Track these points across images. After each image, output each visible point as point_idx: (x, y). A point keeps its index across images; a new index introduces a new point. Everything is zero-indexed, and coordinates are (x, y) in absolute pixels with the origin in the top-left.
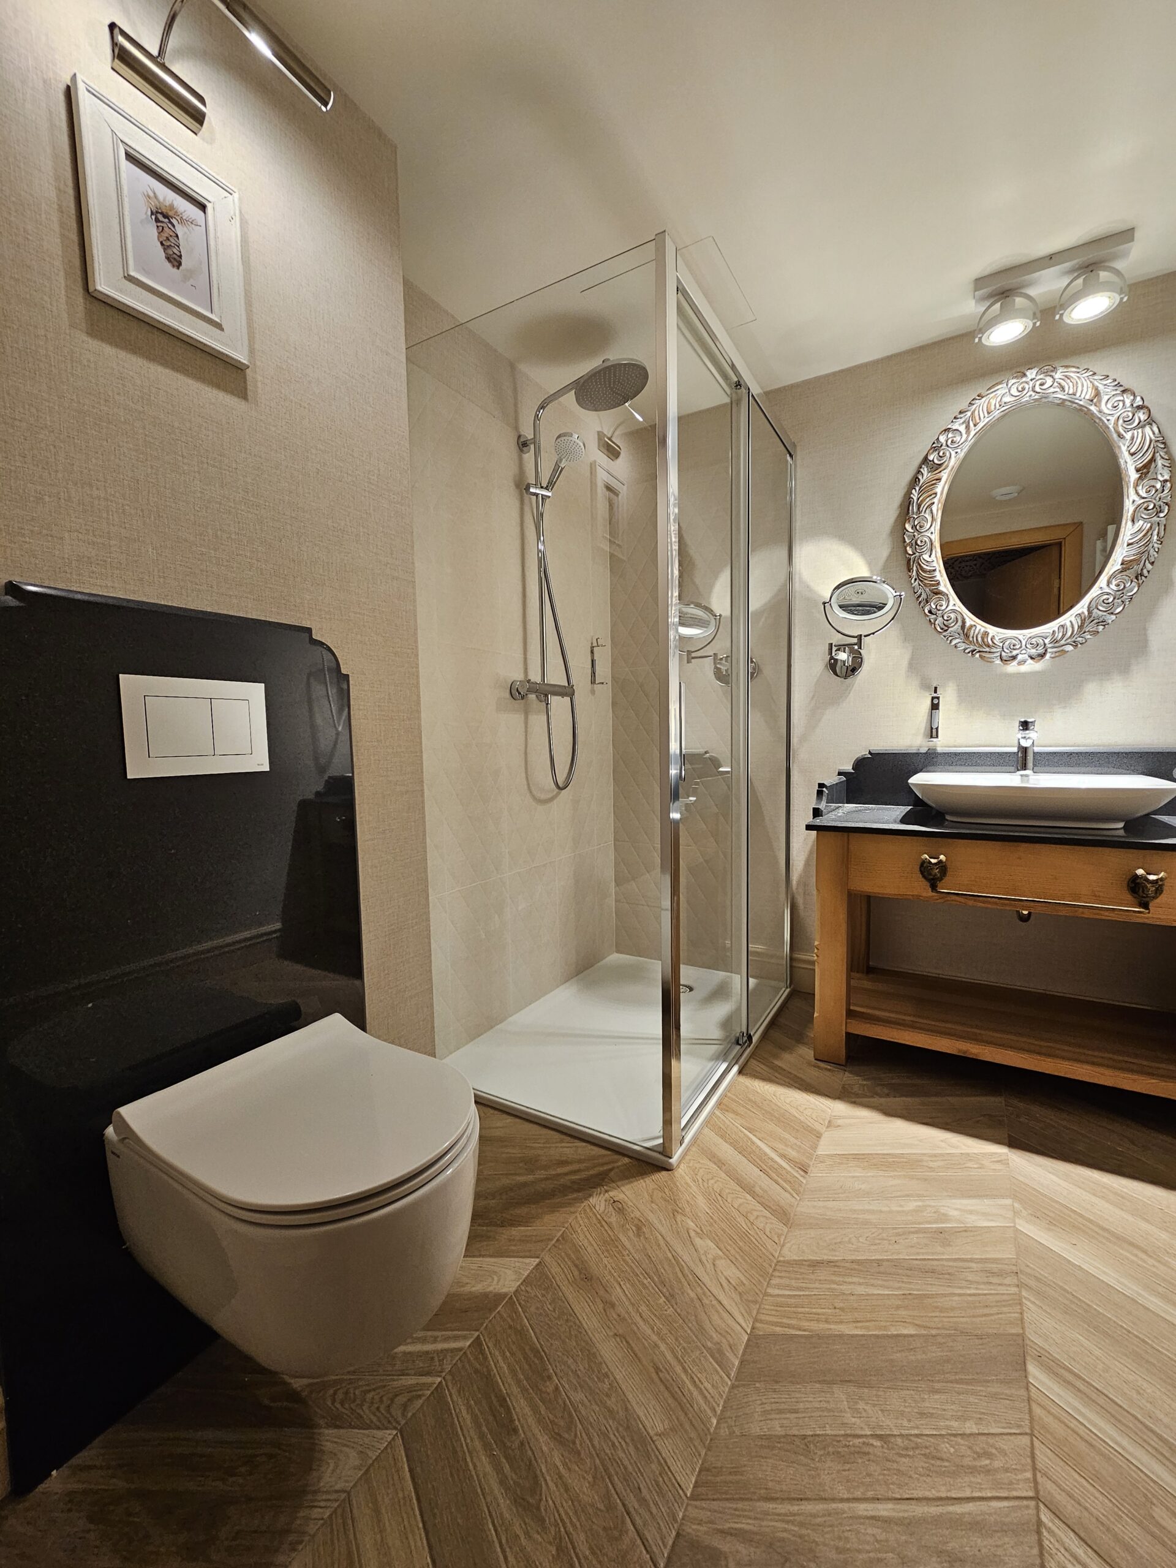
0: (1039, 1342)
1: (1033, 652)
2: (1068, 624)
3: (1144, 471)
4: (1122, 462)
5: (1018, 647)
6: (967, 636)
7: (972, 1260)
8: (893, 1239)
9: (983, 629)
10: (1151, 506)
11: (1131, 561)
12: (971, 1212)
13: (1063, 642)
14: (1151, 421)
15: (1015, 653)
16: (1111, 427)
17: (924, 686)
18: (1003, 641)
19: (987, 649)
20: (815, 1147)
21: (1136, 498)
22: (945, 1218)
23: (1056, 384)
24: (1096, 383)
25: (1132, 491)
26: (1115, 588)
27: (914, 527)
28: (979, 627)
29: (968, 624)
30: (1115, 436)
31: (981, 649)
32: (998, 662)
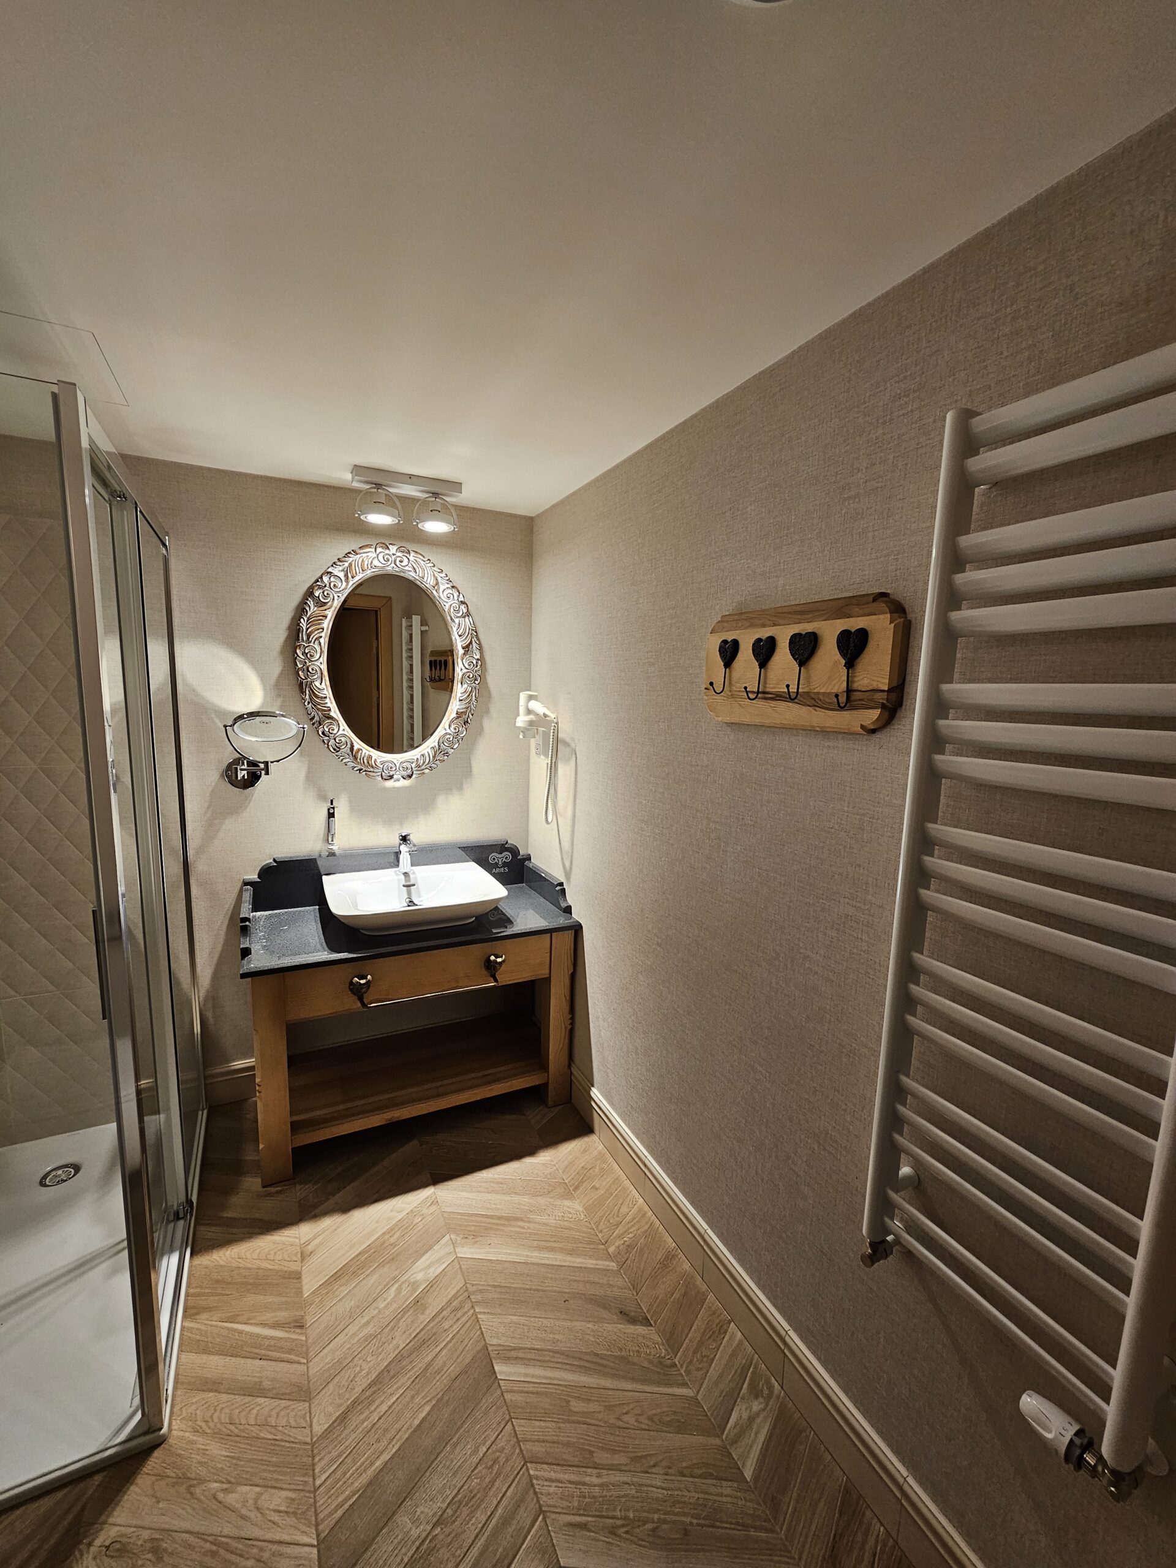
0: (495, 1342)
1: (405, 773)
2: (427, 754)
3: (467, 648)
4: (453, 638)
5: (394, 769)
6: (355, 758)
7: (442, 1310)
8: (390, 1337)
9: (367, 753)
10: (471, 676)
11: (462, 713)
12: (429, 1266)
13: (423, 767)
14: (468, 614)
15: (391, 773)
16: (446, 610)
17: (322, 797)
18: (383, 763)
19: (372, 770)
20: (299, 1292)
21: (463, 668)
22: (414, 1285)
23: (410, 565)
24: (436, 575)
25: (460, 660)
26: (453, 731)
27: (304, 653)
28: (364, 751)
29: (355, 748)
30: (449, 618)
31: (366, 768)
32: (380, 779)
